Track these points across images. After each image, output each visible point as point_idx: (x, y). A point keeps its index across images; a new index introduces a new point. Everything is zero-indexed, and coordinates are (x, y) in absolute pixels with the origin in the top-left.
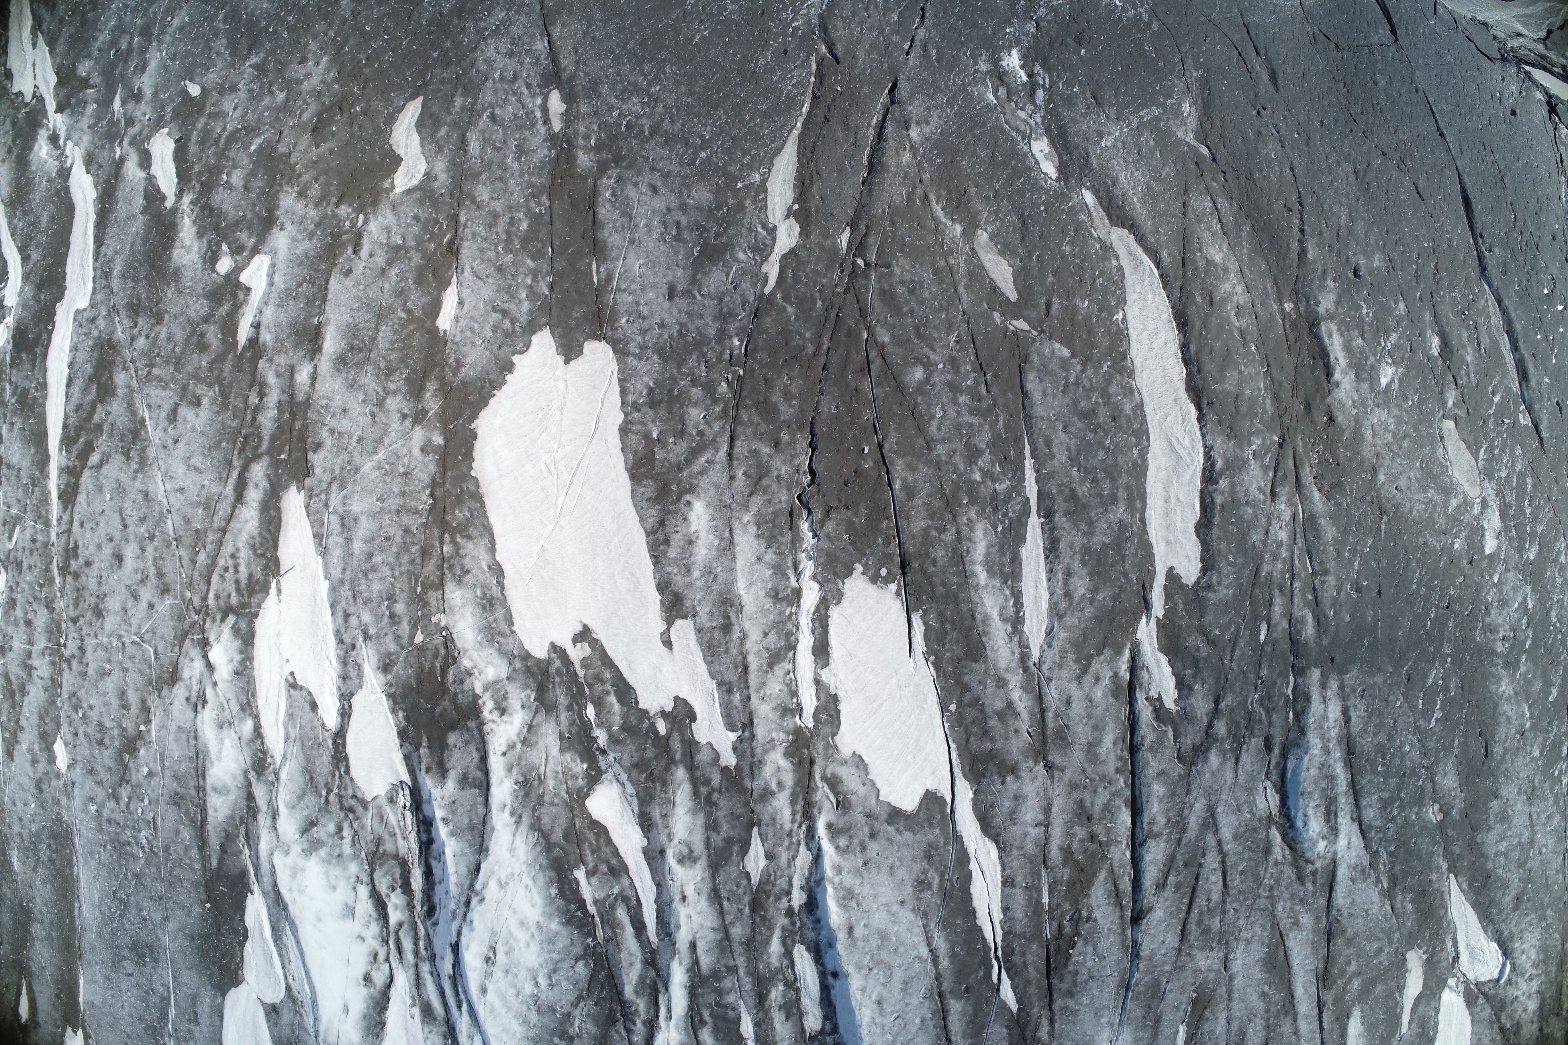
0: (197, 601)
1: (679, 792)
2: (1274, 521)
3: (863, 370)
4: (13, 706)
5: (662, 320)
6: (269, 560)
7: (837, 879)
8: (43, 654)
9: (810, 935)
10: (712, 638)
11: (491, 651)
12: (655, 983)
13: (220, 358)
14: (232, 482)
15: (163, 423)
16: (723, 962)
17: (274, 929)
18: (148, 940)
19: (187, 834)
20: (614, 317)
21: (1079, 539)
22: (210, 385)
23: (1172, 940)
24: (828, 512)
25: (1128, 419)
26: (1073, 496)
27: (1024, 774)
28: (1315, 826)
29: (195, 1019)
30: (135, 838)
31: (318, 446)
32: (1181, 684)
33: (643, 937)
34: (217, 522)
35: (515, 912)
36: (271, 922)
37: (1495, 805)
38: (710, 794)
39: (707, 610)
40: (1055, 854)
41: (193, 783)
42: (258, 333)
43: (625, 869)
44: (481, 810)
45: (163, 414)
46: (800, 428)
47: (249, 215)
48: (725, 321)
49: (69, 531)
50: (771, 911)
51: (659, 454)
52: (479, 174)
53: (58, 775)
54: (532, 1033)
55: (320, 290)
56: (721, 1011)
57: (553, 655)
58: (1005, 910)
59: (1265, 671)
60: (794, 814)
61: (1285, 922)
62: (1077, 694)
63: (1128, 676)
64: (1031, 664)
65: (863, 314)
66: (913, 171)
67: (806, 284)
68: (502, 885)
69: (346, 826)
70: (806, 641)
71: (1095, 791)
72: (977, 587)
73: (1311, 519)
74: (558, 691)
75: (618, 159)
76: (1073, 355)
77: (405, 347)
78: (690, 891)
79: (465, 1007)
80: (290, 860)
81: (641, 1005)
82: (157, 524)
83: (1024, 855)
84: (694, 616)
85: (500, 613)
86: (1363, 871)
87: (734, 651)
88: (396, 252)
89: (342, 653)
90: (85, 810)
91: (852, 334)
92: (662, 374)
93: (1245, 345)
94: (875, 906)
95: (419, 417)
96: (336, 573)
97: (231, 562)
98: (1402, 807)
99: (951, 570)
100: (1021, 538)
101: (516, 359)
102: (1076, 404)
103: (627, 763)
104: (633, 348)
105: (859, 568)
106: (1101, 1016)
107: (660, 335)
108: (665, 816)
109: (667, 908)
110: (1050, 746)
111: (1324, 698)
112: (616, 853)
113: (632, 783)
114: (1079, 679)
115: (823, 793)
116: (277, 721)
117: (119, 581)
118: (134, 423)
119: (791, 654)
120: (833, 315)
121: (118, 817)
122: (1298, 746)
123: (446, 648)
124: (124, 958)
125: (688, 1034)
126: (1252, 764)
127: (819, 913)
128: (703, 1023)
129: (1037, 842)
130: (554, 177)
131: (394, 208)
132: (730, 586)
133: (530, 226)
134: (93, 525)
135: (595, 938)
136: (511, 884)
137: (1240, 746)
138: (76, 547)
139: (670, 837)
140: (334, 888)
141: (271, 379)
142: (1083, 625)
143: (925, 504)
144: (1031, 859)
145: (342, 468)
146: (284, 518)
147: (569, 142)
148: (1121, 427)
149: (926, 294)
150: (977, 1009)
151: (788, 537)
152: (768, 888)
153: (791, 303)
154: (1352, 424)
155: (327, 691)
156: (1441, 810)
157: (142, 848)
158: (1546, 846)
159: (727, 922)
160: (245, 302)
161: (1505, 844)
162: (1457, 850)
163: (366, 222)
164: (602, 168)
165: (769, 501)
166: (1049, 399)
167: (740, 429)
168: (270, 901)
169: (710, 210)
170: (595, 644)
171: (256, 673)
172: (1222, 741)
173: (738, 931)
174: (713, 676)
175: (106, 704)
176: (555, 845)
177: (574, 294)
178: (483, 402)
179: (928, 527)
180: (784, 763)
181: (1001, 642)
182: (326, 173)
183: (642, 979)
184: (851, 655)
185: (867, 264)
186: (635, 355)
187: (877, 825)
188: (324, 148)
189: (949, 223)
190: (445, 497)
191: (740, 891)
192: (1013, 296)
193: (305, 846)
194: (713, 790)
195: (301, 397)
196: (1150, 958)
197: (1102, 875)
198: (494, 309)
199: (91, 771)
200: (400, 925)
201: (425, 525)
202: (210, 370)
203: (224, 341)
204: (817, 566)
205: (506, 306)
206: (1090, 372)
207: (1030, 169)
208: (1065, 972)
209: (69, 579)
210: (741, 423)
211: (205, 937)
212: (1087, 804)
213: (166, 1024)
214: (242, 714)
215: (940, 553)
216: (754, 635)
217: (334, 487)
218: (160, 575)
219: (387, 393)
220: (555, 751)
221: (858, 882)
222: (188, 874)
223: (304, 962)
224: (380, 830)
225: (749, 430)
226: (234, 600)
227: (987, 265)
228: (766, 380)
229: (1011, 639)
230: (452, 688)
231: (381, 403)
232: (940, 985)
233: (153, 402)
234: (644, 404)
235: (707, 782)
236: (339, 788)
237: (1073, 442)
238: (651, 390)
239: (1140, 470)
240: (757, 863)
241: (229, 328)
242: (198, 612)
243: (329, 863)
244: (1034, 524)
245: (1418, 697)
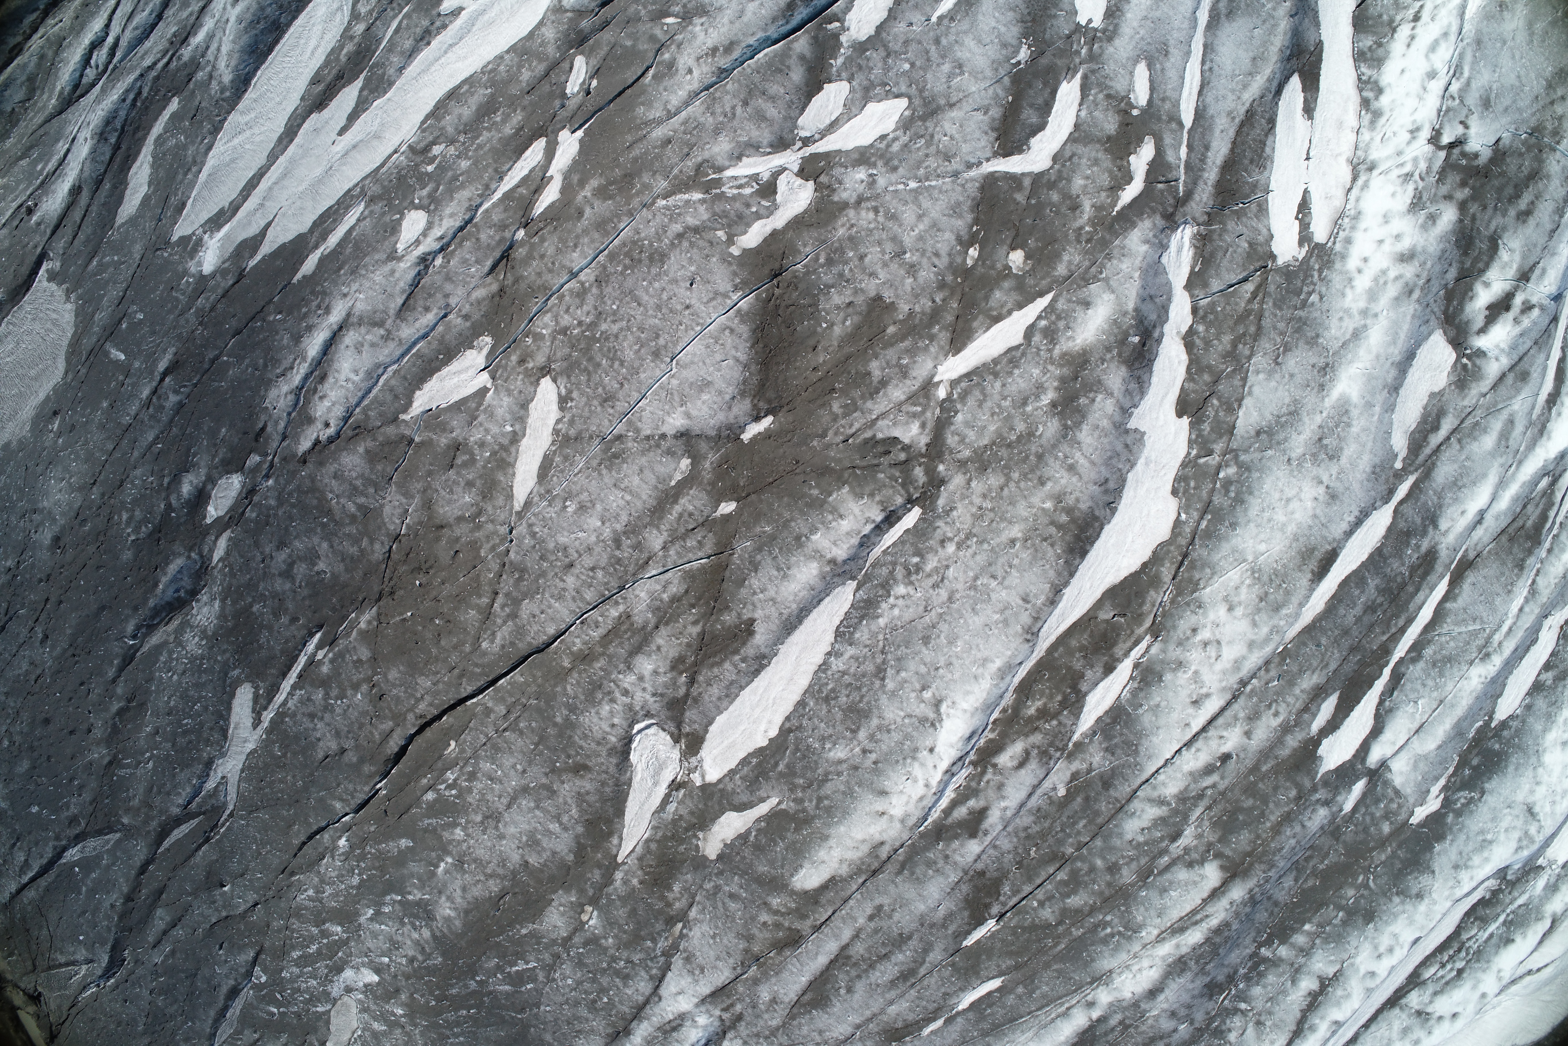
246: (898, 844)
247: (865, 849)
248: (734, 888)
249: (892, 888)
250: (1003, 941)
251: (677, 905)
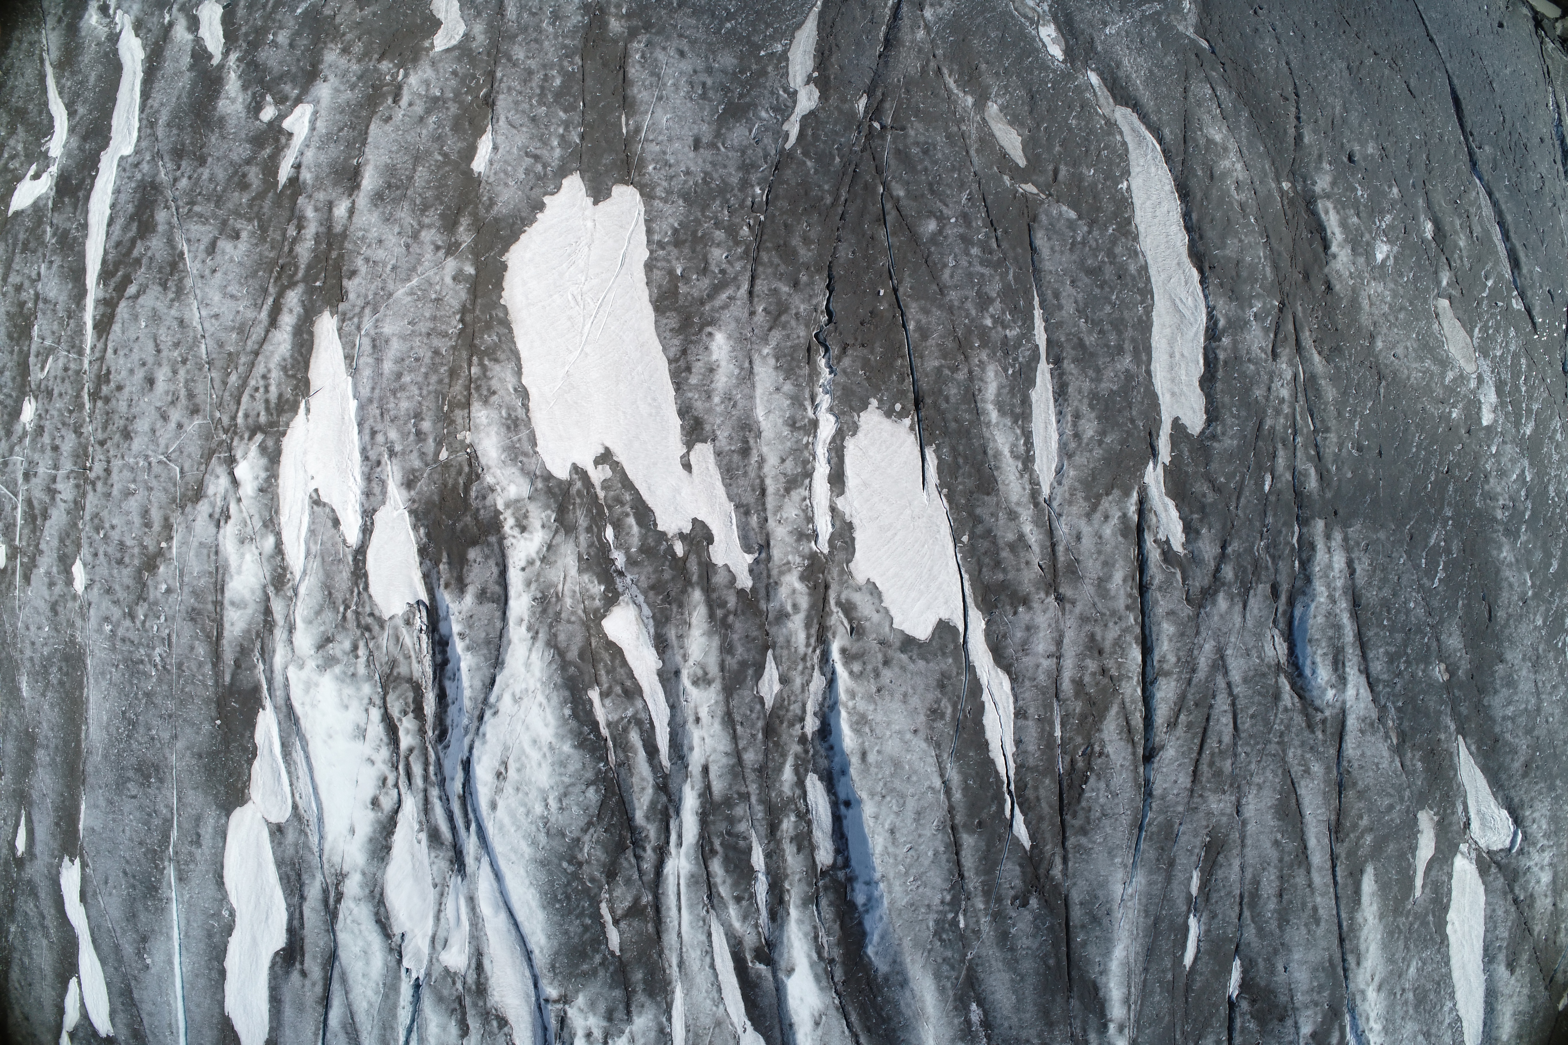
0: (226, 421)
1: (695, 614)
2: (1276, 379)
3: (879, 220)
4: (34, 531)
5: (688, 168)
6: (299, 381)
7: (851, 704)
8: (68, 478)
9: (823, 763)
10: (730, 461)
11: (514, 470)
12: (666, 808)
13: (261, 196)
14: (266, 308)
15: (201, 255)
16: (735, 788)
17: (284, 745)
18: (155, 760)
19: (201, 650)
20: (641, 164)
21: (1087, 385)
22: (250, 220)
23: (1185, 780)
24: (844, 350)
25: (1133, 278)
26: (1081, 344)
27: (1036, 605)
28: (1323, 674)
29: (197, 841)
30: (149, 656)
31: (353, 273)
32: (1188, 529)
33: (656, 762)
34: (250, 345)
35: (528, 728)
36: (281, 737)
37: (1500, 668)
38: (726, 616)
39: (726, 434)
40: (1067, 686)
41: (210, 598)
42: (298, 173)
43: (639, 691)
44: (498, 624)
45: (202, 247)
46: (819, 271)
47: (294, 69)
48: (748, 172)
49: (102, 359)
50: (785, 737)
51: (683, 289)
52: (516, 36)
53: (75, 597)
54: (540, 855)
55: (360, 134)
56: (732, 840)
57: (575, 476)
58: (1018, 742)
59: (1270, 520)
60: (808, 637)
61: (1296, 770)
62: (1086, 530)
63: (1136, 517)
64: (1041, 500)
65: (879, 170)
66: (927, 47)
67: (825, 142)
68: (516, 700)
69: (361, 644)
70: (822, 470)
71: (1106, 625)
72: (988, 424)
73: (1312, 379)
74: (578, 513)
75: (648, 27)
76: (1080, 217)
77: (441, 186)
78: (704, 713)
79: (473, 827)
80: (304, 674)
81: (652, 831)
82: (191, 349)
83: (1036, 686)
84: (713, 440)
85: (524, 434)
86: (1372, 724)
87: (752, 475)
88: (434, 103)
89: (367, 470)
90: (100, 630)
91: (869, 189)
92: (687, 217)
93: (1245, 216)
94: (888, 733)
95: (452, 249)
96: (365, 392)
97: (261, 383)
98: (1408, 663)
99: (963, 407)
100: (1032, 383)
101: (547, 199)
102: (1082, 262)
103: (644, 584)
104: (659, 192)
105: (874, 402)
106: (1115, 856)
107: (685, 182)
108: (680, 637)
109: (680, 730)
110: (1062, 579)
111: (1329, 548)
112: (631, 674)
113: (648, 604)
114: (1089, 516)
115: (837, 618)
116: (298, 538)
117: (150, 403)
118: (173, 256)
119: (807, 481)
120: (850, 170)
121: (133, 635)
122: (1304, 593)
123: (470, 465)
124: (129, 779)
125: (698, 864)
126: (1260, 610)
127: (832, 739)
128: (713, 852)
129: (1048, 673)
130: (586, 40)
131: (433, 64)
132: (749, 413)
133: (563, 82)
134: (126, 351)
135: (607, 763)
136: (525, 700)
137: (1248, 590)
138: (109, 372)
139: (685, 657)
140: (347, 707)
141: (310, 213)
142: (1091, 466)
143: (938, 345)
144: (1043, 691)
145: (376, 294)
146: (316, 341)
147: (601, 10)
148: (1126, 285)
149: (939, 155)
150: (990, 845)
151: (806, 370)
152: (781, 713)
153: (810, 159)
154: (1350, 293)
155: (350, 507)
156: (1447, 670)
157: (155, 666)
158: (1552, 715)
159: (741, 746)
160: (287, 145)
161: (1512, 708)
162: (1464, 710)
163: (406, 75)
164: (633, 33)
165: (788, 336)
166: (1057, 256)
167: (760, 269)
168: (281, 716)
169: (734, 73)
170: (616, 467)
171: (280, 491)
172: (1230, 585)
173: (751, 757)
174: (730, 498)
175: (129, 523)
176: (571, 663)
177: (604, 144)
178: (514, 237)
179: (942, 366)
180: (799, 586)
181: (1012, 478)
182: (369, 33)
183: (653, 804)
184: (866, 485)
185: (883, 127)
186: (661, 199)
187: (890, 652)
188: (367, 11)
189: (961, 95)
190: (474, 323)
191: (754, 716)
192: (1022, 162)
193: (320, 662)
194: (729, 613)
195: (338, 229)
196: (1163, 798)
197: (1114, 709)
198: (527, 154)
199: (109, 591)
200: (411, 750)
201: (454, 348)
202: (250, 206)
203: (265, 181)
204: (833, 399)
205: (538, 152)
206: (1096, 233)
207: (1038, 50)
208: (1078, 808)
209: (100, 404)
210: (762, 264)
211: (213, 755)
212: (1098, 637)
213: (167, 847)
214: (264, 530)
215: (953, 391)
216: (772, 460)
217: (367, 311)
218: (191, 396)
219: (422, 226)
220: (573, 571)
221: (871, 708)
222: (200, 691)
223: (312, 778)
224: (395, 651)
225: (769, 270)
226: (263, 419)
227: (997, 134)
228: (786, 226)
229: (1022, 476)
230: (474, 504)
231: (415, 236)
232: (952, 818)
233: (192, 236)
234: (668, 243)
235: (723, 604)
236: (357, 605)
237: (1080, 295)
238: (675, 231)
239: (1145, 326)
240: (771, 688)
241: (271, 169)
242: (226, 431)
243: (343, 681)
244: (1043, 369)
245: (1421, 557)
246: (1351, 976)
247: (1363, 947)
248: (1394, 814)
249: (1323, 944)
250: (1215, 992)
251: (1409, 755)
